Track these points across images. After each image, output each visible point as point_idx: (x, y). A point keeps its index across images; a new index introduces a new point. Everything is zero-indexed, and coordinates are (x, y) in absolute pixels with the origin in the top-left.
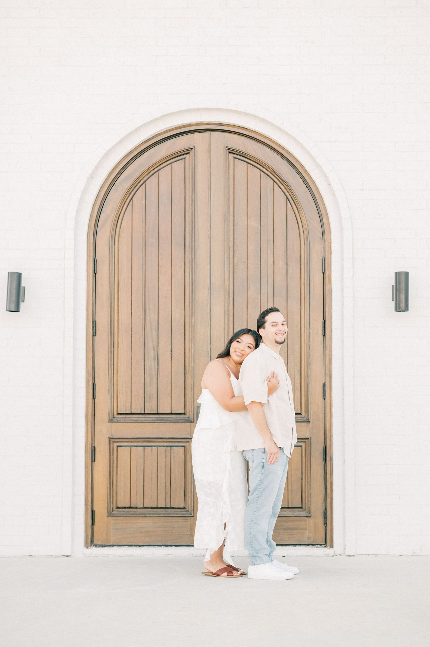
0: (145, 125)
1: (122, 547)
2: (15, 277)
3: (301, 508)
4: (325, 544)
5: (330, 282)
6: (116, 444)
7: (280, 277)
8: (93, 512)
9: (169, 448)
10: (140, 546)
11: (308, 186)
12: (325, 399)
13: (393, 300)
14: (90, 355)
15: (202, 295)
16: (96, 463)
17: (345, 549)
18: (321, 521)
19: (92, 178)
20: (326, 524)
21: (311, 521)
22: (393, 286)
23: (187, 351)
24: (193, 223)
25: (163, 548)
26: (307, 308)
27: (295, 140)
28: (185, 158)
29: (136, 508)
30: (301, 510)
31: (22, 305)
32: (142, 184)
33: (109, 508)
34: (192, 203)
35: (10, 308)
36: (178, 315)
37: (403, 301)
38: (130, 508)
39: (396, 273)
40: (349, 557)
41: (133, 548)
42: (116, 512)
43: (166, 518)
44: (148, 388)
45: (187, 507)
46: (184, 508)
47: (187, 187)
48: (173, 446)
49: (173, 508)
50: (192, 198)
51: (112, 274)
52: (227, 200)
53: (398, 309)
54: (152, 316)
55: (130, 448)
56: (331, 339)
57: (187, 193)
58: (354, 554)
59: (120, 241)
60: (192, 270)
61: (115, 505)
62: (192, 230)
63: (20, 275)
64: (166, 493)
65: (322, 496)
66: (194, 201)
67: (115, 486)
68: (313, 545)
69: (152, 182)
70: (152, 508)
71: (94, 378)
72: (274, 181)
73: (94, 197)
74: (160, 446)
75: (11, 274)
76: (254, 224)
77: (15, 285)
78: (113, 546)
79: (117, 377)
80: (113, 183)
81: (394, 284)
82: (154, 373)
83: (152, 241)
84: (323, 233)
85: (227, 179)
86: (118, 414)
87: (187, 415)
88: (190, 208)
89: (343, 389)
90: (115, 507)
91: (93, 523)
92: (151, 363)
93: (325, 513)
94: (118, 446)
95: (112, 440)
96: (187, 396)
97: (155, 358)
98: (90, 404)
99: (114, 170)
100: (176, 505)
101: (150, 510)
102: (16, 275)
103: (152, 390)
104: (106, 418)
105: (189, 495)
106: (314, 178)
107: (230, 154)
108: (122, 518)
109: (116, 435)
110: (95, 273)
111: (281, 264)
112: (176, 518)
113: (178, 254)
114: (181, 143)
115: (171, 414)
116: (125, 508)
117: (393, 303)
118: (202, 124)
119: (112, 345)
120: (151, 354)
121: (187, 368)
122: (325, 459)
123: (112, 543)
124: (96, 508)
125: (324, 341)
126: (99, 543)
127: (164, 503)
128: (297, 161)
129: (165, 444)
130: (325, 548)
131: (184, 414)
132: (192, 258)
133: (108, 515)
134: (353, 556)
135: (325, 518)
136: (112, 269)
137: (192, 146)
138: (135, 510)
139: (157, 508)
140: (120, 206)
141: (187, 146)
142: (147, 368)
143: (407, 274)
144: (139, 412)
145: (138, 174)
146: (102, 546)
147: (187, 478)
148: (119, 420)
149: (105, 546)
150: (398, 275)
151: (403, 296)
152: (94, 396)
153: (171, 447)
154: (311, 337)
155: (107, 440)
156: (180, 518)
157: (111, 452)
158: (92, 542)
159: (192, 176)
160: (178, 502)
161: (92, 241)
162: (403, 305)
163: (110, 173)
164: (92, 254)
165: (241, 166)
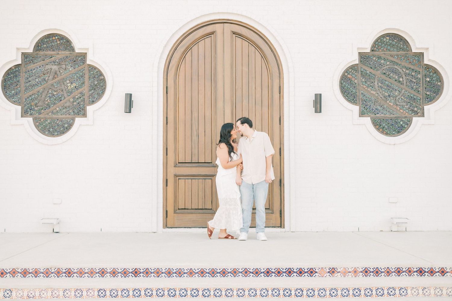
0: (192, 20)
1: (181, 228)
2: (129, 96)
3: (269, 209)
4: (281, 227)
5: (283, 98)
6: (178, 178)
7: (258, 96)
8: (167, 211)
9: (204, 180)
10: (190, 228)
11: (272, 51)
12: (280, 156)
13: (314, 107)
14: (165, 134)
15: (220, 104)
16: (168, 187)
17: (290, 228)
18: (278, 215)
19: (166, 46)
20: (281, 217)
21: (274, 215)
22: (314, 100)
23: (213, 132)
24: (215, 68)
25: (201, 229)
26: (272, 111)
27: (266, 28)
28: (211, 36)
29: (188, 209)
30: (269, 210)
31: (132, 109)
32: (190, 49)
33: (175, 209)
34: (215, 59)
35: (126, 111)
36: (208, 114)
37: (319, 108)
38: (185, 209)
39: (315, 94)
40: (292, 233)
41: (187, 229)
42: (178, 211)
43: (203, 214)
44: (193, 150)
45: (213, 209)
46: (211, 209)
47: (212, 51)
48: (206, 179)
49: (206, 209)
50: (215, 57)
51: (175, 94)
52: (232, 57)
53: (316, 112)
54: (195, 114)
55: (184, 180)
56: (283, 126)
57: (212, 54)
58: (294, 231)
59: (179, 77)
60: (215, 92)
61: (177, 207)
62: (215, 72)
63: (131, 95)
64: (203, 202)
65: (279, 203)
66: (216, 58)
67: (177, 198)
68: (275, 227)
69: (195, 48)
70: (196, 209)
71: (167, 145)
72: (255, 48)
73: (166, 56)
74: (199, 179)
75: (127, 95)
76: (245, 69)
77: (129, 100)
78: (177, 228)
79: (178, 145)
80: (176, 49)
81: (314, 99)
82: (196, 142)
83: (195, 77)
84: (280, 74)
85: (232, 46)
86: (179, 163)
87: (213, 163)
88: (214, 61)
89: (289, 150)
90: (177, 209)
91: (167, 217)
92: (195, 138)
93: (281, 211)
94: (179, 179)
95: (176, 176)
96: (213, 154)
97: (197, 135)
98: (165, 158)
99: (176, 42)
100: (208, 208)
101: (195, 210)
102: (129, 94)
103: (195, 151)
104: (173, 165)
105: (214, 203)
106: (275, 47)
107: (234, 34)
108: (181, 214)
109: (178, 174)
110: (167, 93)
111: (259, 89)
112: (208, 214)
113: (208, 84)
114: (209, 29)
115: (205, 163)
116: (182, 209)
117: (314, 108)
118: (219, 20)
119: (175, 129)
120: (195, 133)
121: (213, 140)
122: (280, 185)
123: (176, 227)
124: (168, 210)
125: (280, 127)
126: (170, 226)
127: (202, 206)
128: (267, 38)
129: (202, 178)
130: (281, 229)
131: (211, 163)
132: (215, 86)
133: (174, 212)
134: (294, 232)
135: (281, 214)
136: (175, 91)
137: (215, 30)
138: (187, 210)
139: (198, 209)
140: (179, 60)
141: (212, 31)
142: (193, 140)
143: (321, 95)
144: (189, 162)
145: (188, 44)
146: (171, 228)
147: (213, 194)
148: (179, 166)
149: (173, 228)
150: (316, 95)
151: (319, 106)
152: (167, 155)
153: (205, 179)
154: (274, 125)
155: (173, 176)
156: (209, 214)
157: (175, 182)
158: (166, 226)
159: (215, 46)
160: (209, 206)
161: (165, 78)
162: (319, 110)
163: (174, 44)
164: (165, 84)
165: (239, 41)
